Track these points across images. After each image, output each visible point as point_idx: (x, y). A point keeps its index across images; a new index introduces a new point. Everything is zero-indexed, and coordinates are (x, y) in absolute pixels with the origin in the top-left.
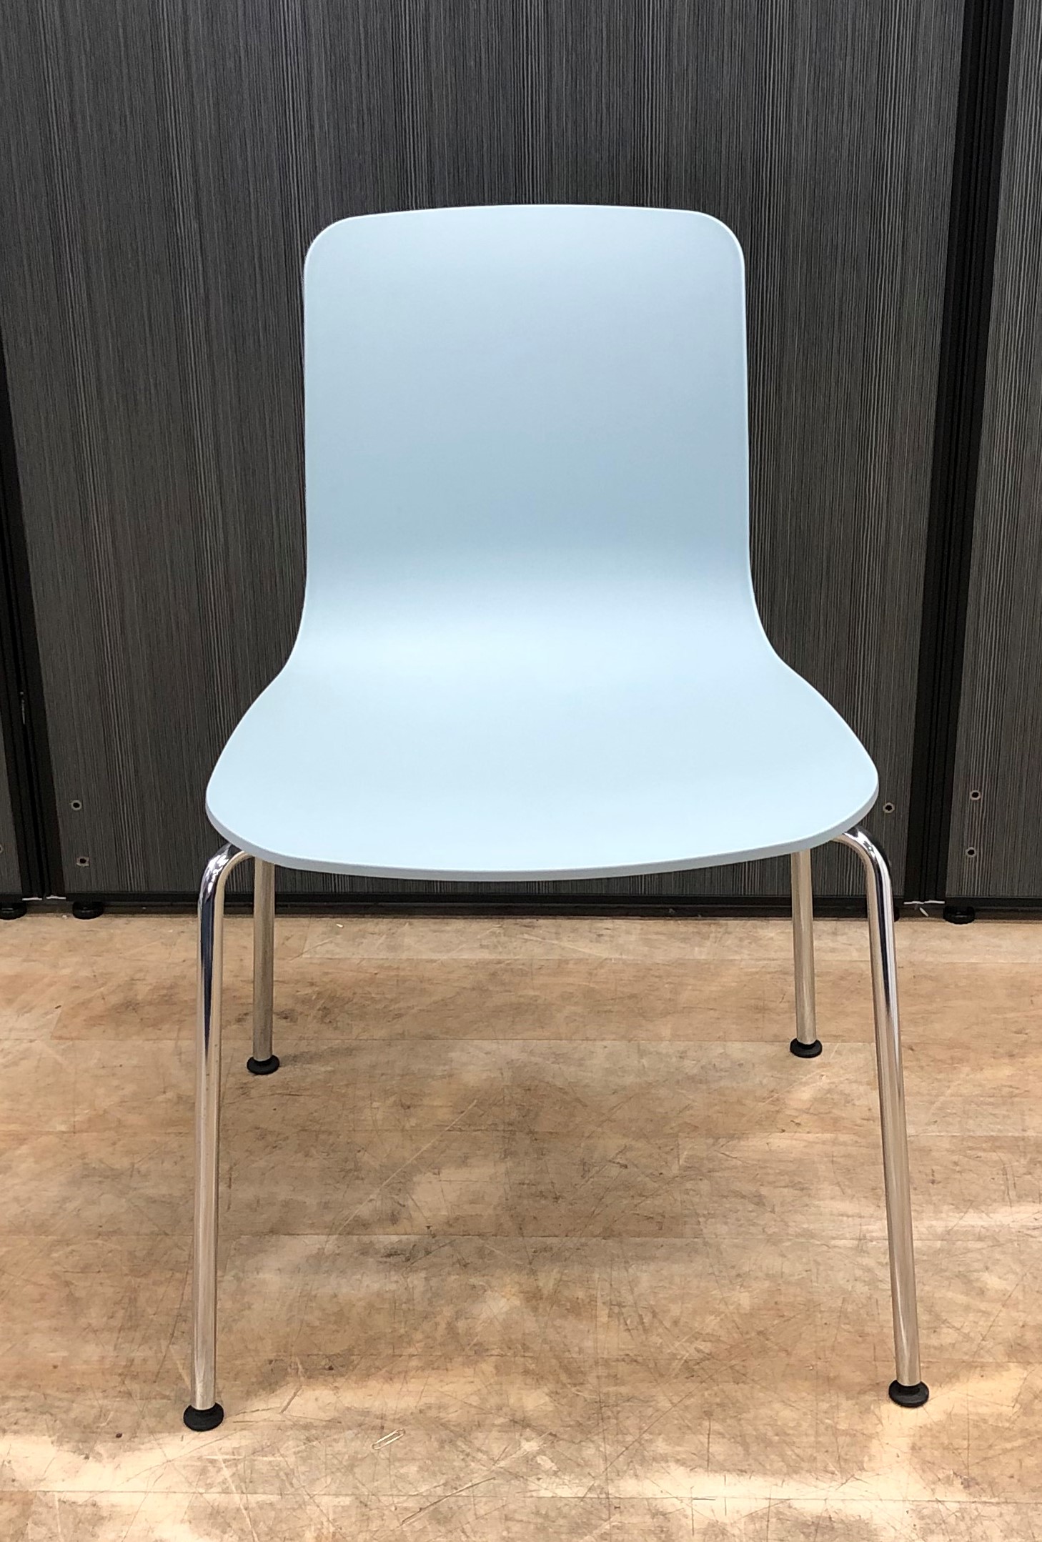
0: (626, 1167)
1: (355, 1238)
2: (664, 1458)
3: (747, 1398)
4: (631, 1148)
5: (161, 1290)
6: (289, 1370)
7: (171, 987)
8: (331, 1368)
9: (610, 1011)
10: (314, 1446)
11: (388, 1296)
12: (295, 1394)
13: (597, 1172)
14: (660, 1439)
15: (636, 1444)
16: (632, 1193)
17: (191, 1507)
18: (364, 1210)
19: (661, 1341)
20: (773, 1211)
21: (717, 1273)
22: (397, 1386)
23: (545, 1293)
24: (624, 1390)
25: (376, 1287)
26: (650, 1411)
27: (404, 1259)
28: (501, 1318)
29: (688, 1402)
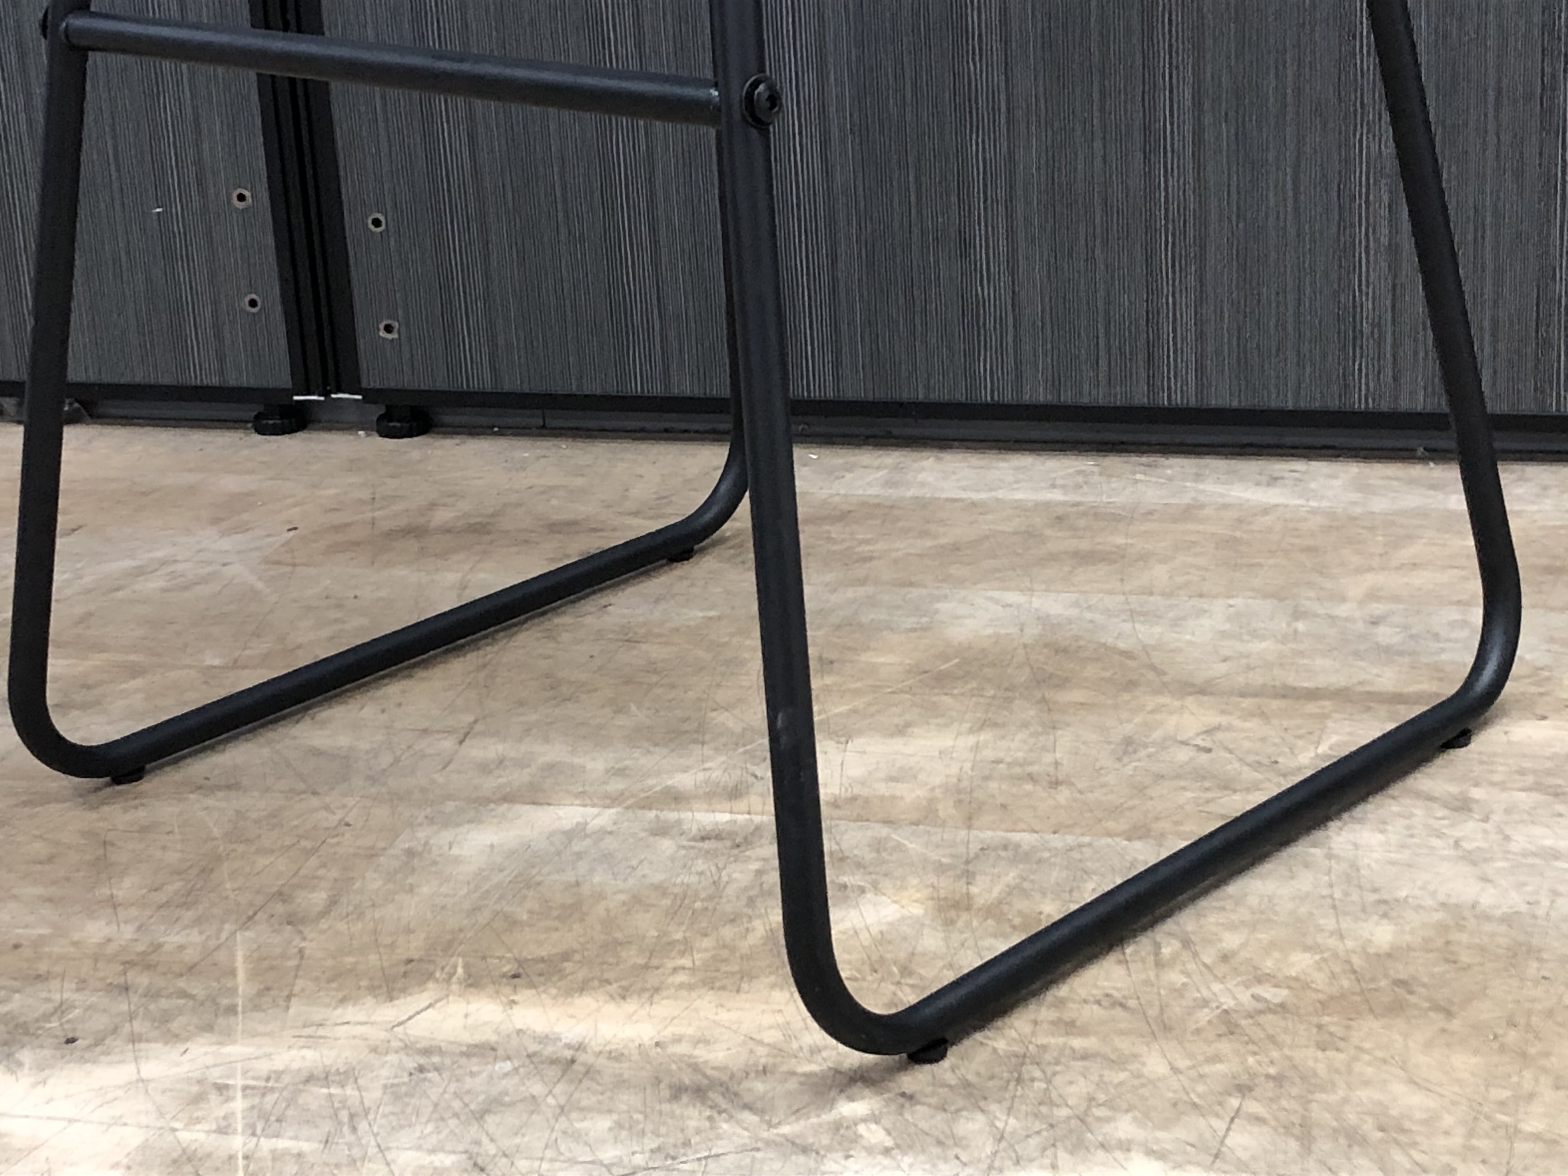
0: (1209, 751)
1: (652, 814)
2: (1126, 1146)
3: (1337, 1071)
4: (1229, 728)
5: (263, 861)
6: (438, 974)
7: (492, 516)
8: (515, 976)
9: (1261, 565)
10: (425, 1079)
11: (677, 890)
12: (430, 1006)
13: (1149, 756)
14: (1128, 1117)
15: (1074, 1123)
16: (1207, 784)
17: (144, 1147)
18: (685, 781)
19: (1185, 980)
20: (1486, 819)
21: (1338, 895)
22: (631, 1006)
23: (980, 902)
24: (1077, 1043)
25: (658, 877)
26: (1122, 1076)
27: (728, 843)
28: (875, 931)
29: (1207, 1069)
